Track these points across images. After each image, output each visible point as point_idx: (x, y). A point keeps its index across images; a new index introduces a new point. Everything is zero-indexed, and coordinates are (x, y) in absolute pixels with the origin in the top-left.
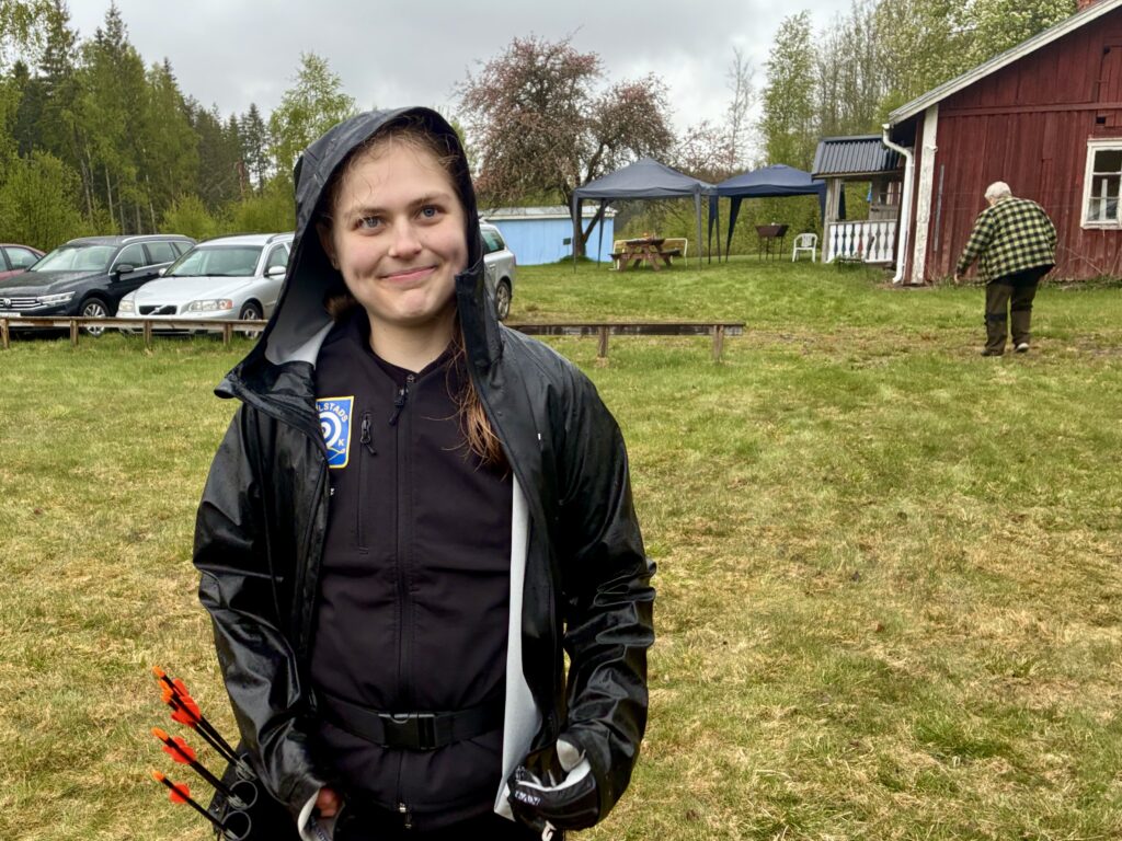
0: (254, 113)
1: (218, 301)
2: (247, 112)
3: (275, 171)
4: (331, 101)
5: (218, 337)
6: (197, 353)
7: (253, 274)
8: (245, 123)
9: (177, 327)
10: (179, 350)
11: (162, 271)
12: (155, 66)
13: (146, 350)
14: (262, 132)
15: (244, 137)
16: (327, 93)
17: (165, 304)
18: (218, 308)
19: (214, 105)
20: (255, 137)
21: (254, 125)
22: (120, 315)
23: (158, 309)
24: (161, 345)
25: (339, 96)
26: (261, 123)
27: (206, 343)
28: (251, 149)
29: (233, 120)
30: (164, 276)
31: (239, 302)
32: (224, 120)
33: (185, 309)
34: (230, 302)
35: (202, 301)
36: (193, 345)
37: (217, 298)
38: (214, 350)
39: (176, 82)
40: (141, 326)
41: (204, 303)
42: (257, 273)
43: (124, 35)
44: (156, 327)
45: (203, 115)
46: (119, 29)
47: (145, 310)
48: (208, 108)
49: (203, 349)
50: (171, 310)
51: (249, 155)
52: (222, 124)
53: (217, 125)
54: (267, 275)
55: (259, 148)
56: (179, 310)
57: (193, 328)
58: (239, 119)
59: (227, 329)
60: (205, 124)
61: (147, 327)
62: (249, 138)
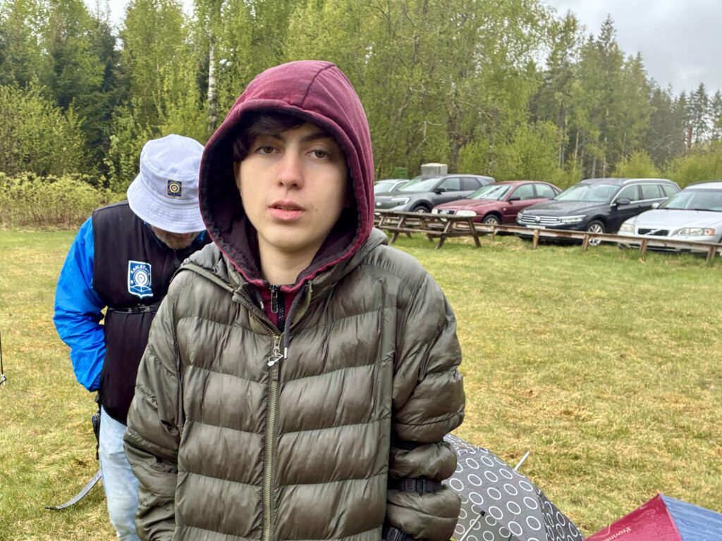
0: (701, 91)
1: (703, 229)
2: (696, 89)
3: (711, 135)
5: (703, 255)
6: (683, 265)
8: (693, 98)
9: (668, 245)
10: (666, 263)
11: (656, 205)
12: (630, 58)
13: (640, 259)
14: (706, 104)
15: (688, 109)
17: (660, 228)
18: (703, 234)
19: (669, 85)
20: (699, 109)
21: (700, 100)
22: (620, 233)
23: (653, 232)
24: (653, 257)
26: (706, 99)
27: (691, 259)
28: (694, 118)
29: (683, 96)
30: (658, 208)
32: (675, 96)
33: (676, 233)
34: (713, 230)
35: (690, 228)
36: (680, 259)
37: (703, 227)
38: (698, 264)
39: (644, 69)
40: (640, 242)
41: (692, 230)
43: (612, 37)
44: (651, 244)
45: (658, 93)
46: (609, 34)
47: (642, 231)
48: (664, 87)
49: (688, 263)
50: (664, 233)
51: (690, 122)
52: (673, 99)
53: (669, 101)
55: (700, 117)
56: (670, 234)
57: (679, 247)
58: (688, 95)
59: (712, 250)
60: (659, 99)
61: (643, 244)
62: (693, 109)
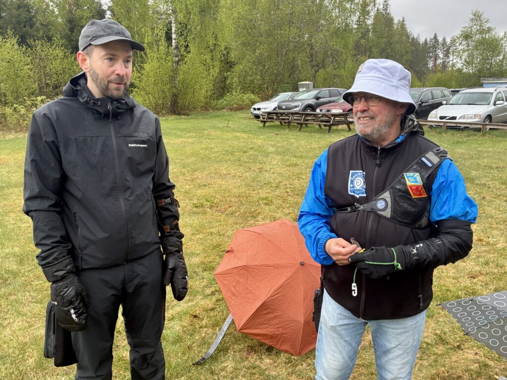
0: (435, 37)
1: (475, 115)
2: (432, 37)
3: (442, 61)
4: (483, 30)
5: (479, 130)
6: (469, 136)
7: (489, 104)
8: (431, 41)
9: (458, 125)
10: (458, 135)
11: (444, 102)
12: (399, 21)
13: (444, 134)
14: (438, 44)
15: (429, 47)
16: (482, 26)
17: (451, 115)
18: (475, 118)
19: (418, 35)
20: (434, 47)
21: (435, 42)
22: (429, 119)
23: (448, 118)
24: (450, 132)
25: (488, 27)
26: (438, 41)
27: (472, 132)
28: (432, 52)
29: (426, 40)
30: (446, 104)
31: (484, 116)
32: (422, 41)
33: (460, 118)
34: (480, 115)
35: (468, 115)
36: (465, 133)
38: (476, 135)
39: (406, 26)
40: (442, 124)
41: (469, 116)
42: (491, 104)
43: (389, 9)
44: (448, 125)
45: (413, 39)
46: (387, 7)
47: (441, 118)
48: (416, 36)
49: (471, 135)
50: (454, 118)
51: (431, 55)
52: (421, 43)
53: (419, 43)
54: (495, 105)
55: (435, 51)
56: (458, 118)
57: (463, 126)
58: (429, 40)
59: (483, 127)
60: (414, 42)
61: (444, 125)
62: (432, 47)
